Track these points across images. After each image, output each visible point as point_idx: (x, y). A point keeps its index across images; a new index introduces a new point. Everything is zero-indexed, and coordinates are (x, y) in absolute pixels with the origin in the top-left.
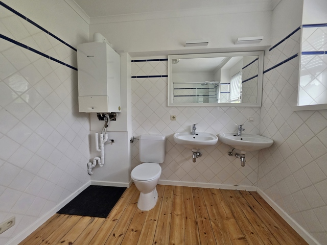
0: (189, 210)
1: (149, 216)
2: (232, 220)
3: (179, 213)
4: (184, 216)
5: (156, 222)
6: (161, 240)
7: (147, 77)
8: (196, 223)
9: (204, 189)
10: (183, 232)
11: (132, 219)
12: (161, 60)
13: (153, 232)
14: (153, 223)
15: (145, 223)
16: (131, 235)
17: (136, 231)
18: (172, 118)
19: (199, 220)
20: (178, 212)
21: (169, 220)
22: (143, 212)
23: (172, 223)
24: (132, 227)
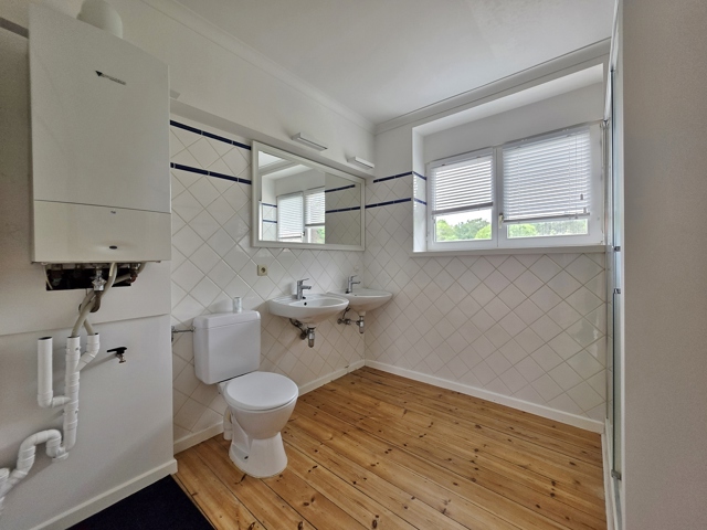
0: (335, 424)
1: (299, 470)
2: (381, 403)
3: (330, 436)
4: (340, 434)
5: (319, 467)
6: (354, 475)
7: (205, 173)
8: (360, 429)
9: (315, 391)
10: (362, 448)
11: (280, 498)
12: (236, 144)
13: (335, 478)
14: (318, 471)
15: (309, 481)
16: (313, 509)
17: (312, 500)
18: (261, 272)
19: (358, 425)
20: (327, 435)
21: (331, 452)
22: (281, 476)
23: (339, 451)
24: (298, 503)
